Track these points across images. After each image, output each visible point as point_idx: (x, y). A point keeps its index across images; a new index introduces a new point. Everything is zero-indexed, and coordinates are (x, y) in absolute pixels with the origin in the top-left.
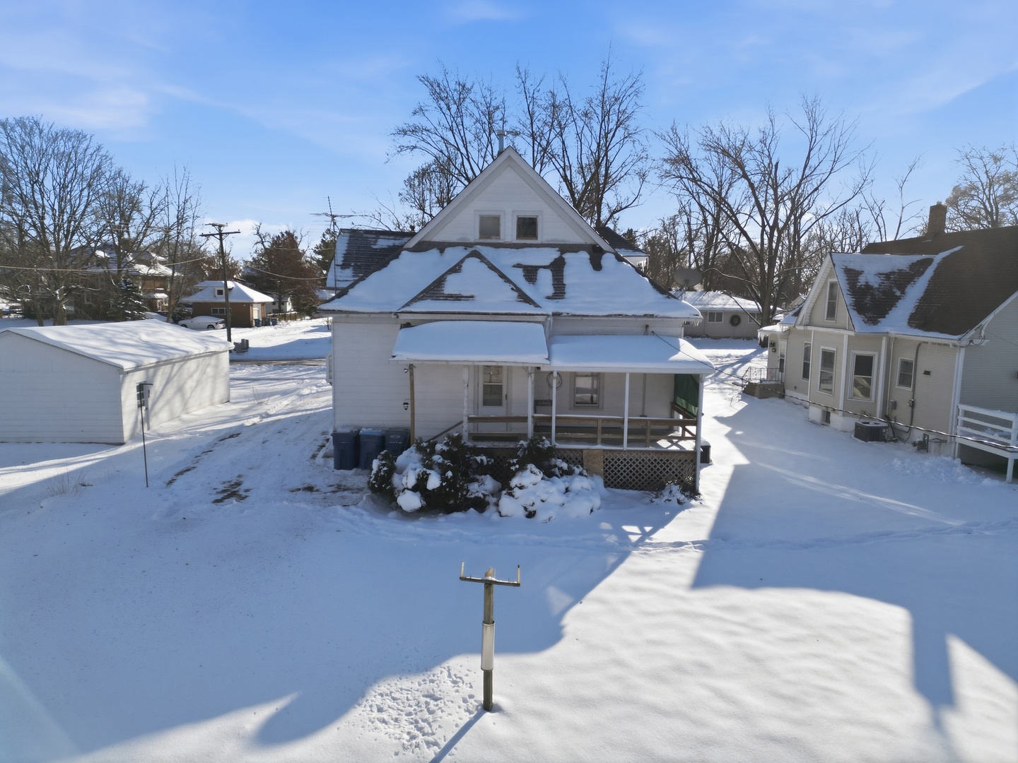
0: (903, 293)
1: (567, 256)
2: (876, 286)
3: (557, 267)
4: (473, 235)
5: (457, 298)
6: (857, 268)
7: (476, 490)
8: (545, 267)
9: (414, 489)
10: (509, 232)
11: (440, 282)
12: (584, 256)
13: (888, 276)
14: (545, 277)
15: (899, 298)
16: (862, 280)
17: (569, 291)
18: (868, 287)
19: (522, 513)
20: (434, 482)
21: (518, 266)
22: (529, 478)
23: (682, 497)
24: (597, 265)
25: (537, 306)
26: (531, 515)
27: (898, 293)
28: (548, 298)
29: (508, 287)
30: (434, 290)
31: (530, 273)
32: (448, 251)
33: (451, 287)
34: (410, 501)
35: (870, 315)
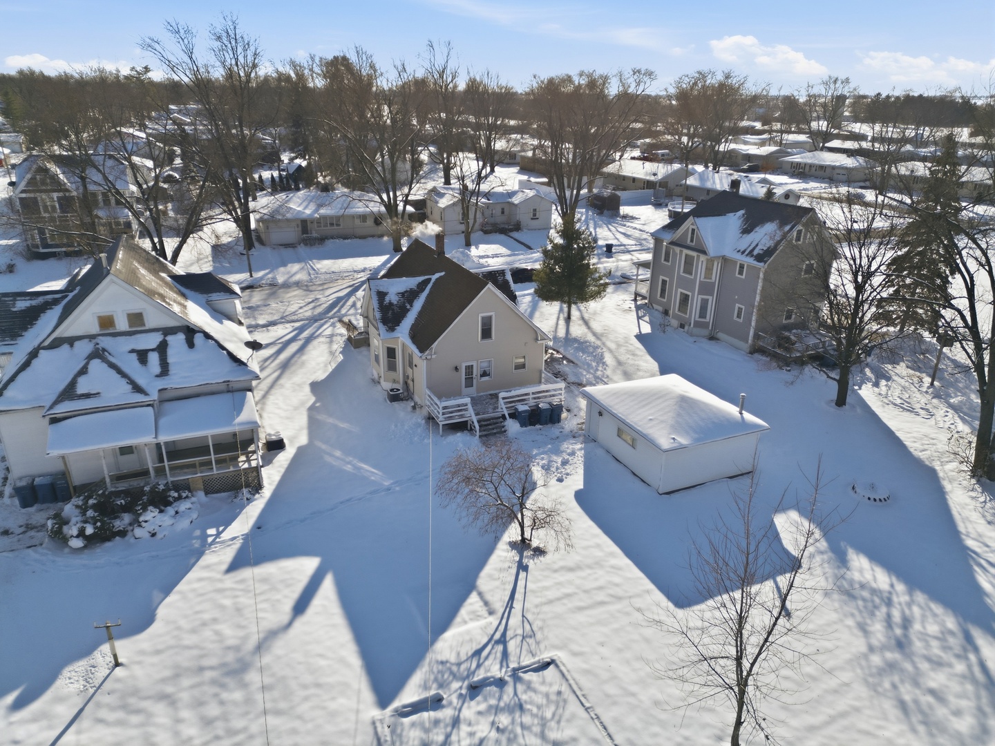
0: (411, 306)
1: (169, 338)
2: (395, 303)
3: (162, 348)
4: (95, 329)
5: (87, 396)
6: (384, 291)
7: (118, 524)
8: (153, 350)
9: (78, 536)
10: (122, 324)
11: (72, 384)
12: (181, 337)
13: (403, 294)
14: (154, 358)
15: (408, 310)
16: (387, 299)
17: (172, 370)
18: (391, 304)
19: (148, 535)
20: (89, 530)
21: (132, 351)
22: (151, 516)
23: (249, 496)
24: (191, 344)
25: (146, 394)
26: (153, 535)
27: (408, 307)
28: (157, 376)
29: (124, 381)
30: (69, 393)
31: (142, 356)
32: (77, 344)
33: (83, 386)
34: (77, 543)
35: (390, 325)
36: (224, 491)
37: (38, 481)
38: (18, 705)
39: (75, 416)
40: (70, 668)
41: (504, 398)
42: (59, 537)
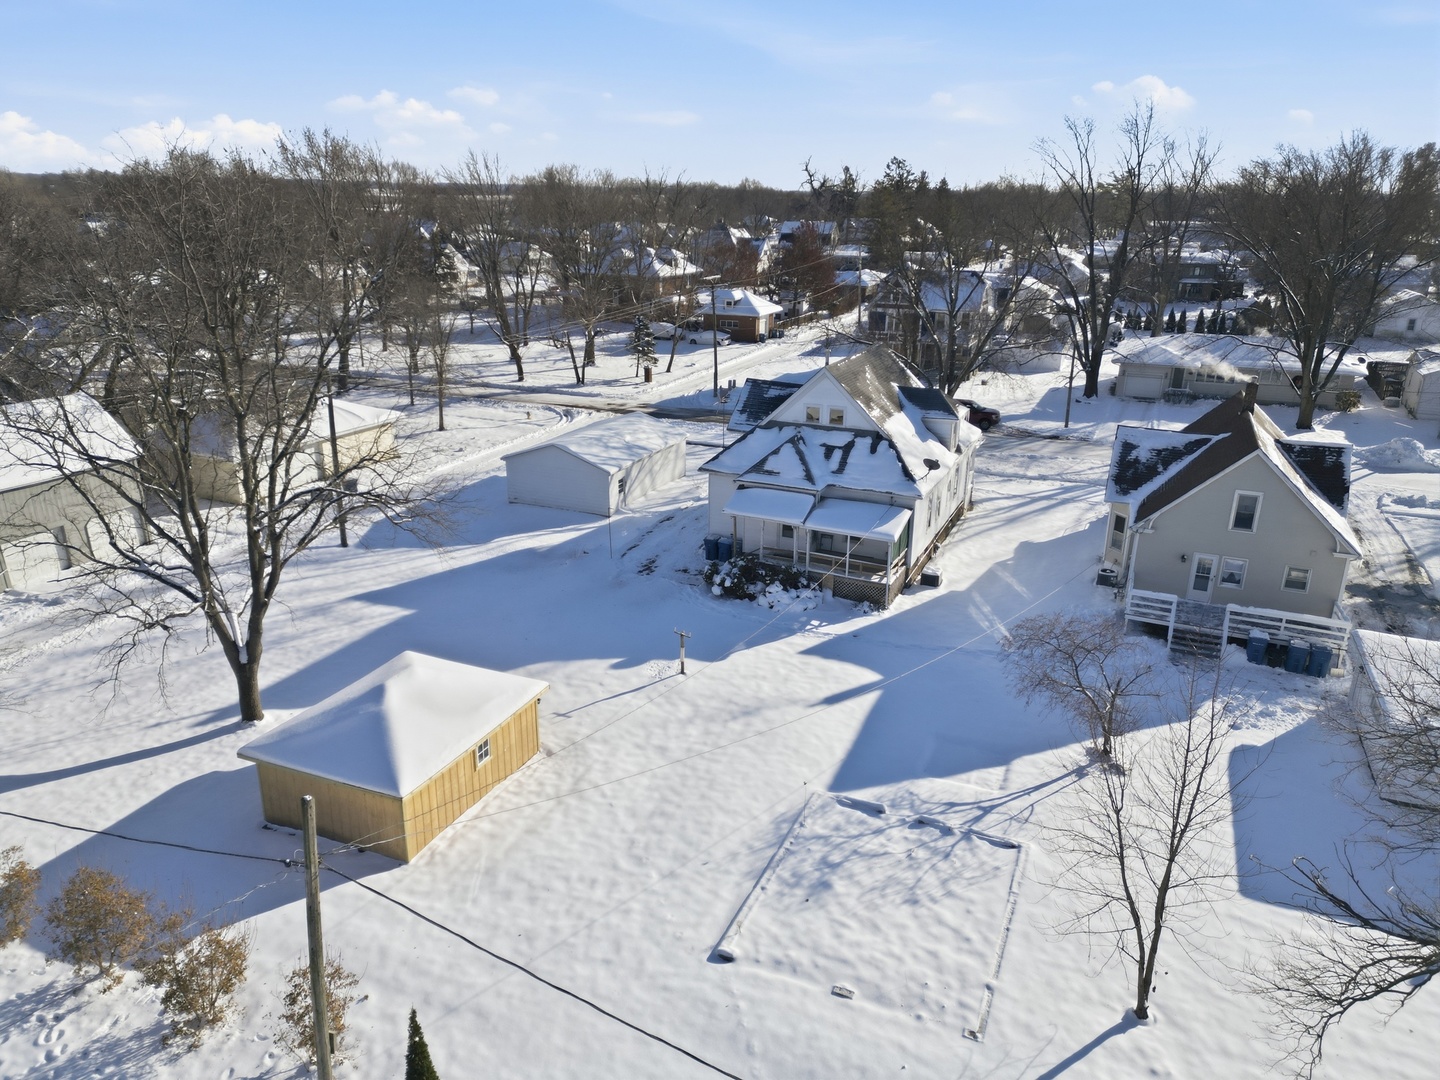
0: (1165, 469)
1: (857, 440)
2: (1143, 460)
3: (848, 448)
4: (802, 419)
5: (770, 473)
6: (1134, 443)
7: (752, 589)
8: (840, 448)
9: (719, 585)
10: (825, 420)
11: (764, 461)
12: (868, 441)
13: (1159, 452)
14: (837, 455)
15: (1159, 473)
16: (1134, 454)
17: (848, 469)
18: (1137, 460)
19: (767, 605)
20: (728, 584)
21: (824, 445)
22: (776, 589)
23: (867, 609)
24: (873, 450)
25: (813, 483)
26: (772, 607)
27: (1160, 469)
28: (833, 472)
29: (802, 467)
30: (758, 467)
31: (829, 451)
32: (785, 429)
33: (768, 467)
34: (716, 590)
35: (1125, 486)
36: (850, 599)
37: (722, 540)
38: (616, 667)
39: (756, 487)
40: (657, 662)
41: (1232, 613)
42: (709, 580)
